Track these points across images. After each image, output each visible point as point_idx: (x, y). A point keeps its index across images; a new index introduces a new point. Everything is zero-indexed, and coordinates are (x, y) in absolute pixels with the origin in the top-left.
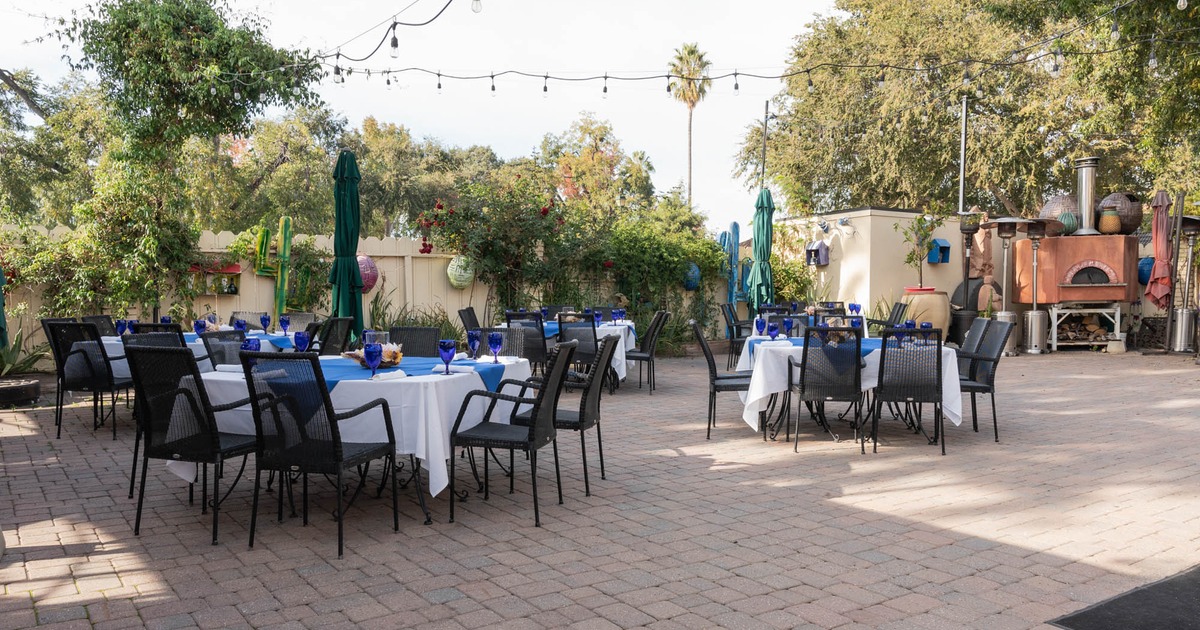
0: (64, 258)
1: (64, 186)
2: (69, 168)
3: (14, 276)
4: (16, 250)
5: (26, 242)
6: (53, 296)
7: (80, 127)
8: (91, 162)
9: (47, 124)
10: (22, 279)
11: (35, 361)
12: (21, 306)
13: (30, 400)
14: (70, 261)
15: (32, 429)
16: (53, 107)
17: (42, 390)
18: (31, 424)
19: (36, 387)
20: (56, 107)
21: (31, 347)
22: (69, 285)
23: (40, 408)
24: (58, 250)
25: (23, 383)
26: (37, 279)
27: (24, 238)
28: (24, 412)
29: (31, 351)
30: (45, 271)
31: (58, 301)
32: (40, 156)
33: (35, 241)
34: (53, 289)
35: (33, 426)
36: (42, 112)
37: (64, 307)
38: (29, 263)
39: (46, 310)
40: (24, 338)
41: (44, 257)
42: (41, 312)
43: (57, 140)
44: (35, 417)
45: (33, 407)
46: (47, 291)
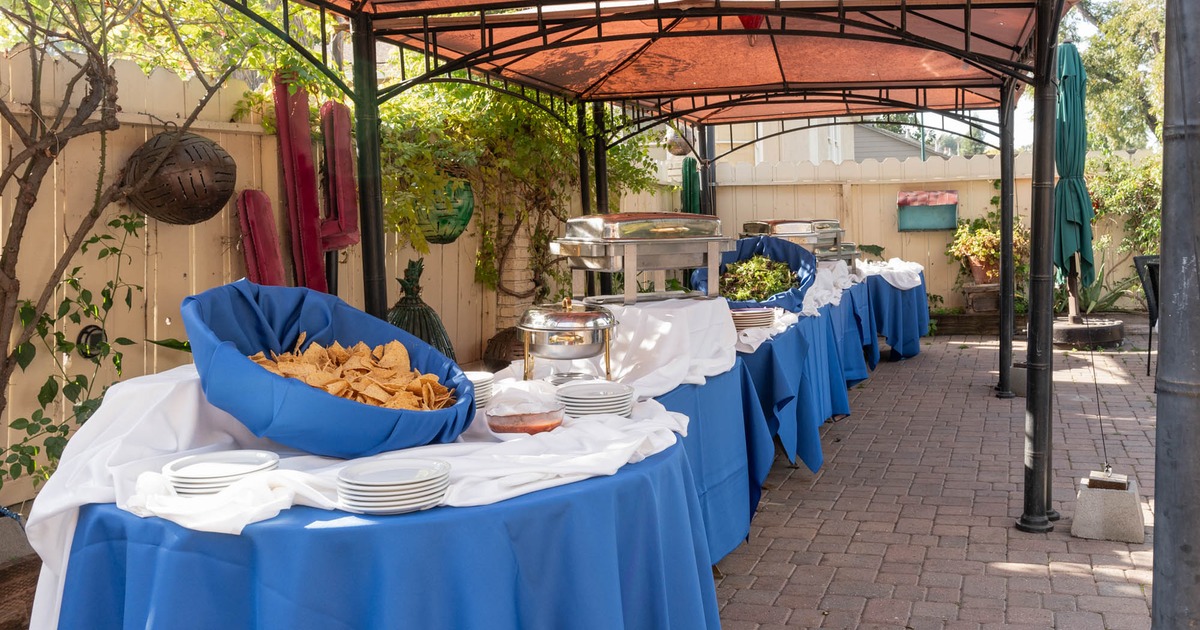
0: (1146, 185)
1: (1115, 96)
2: (1120, 76)
3: (1098, 207)
4: (1100, 178)
5: (1108, 170)
6: (1134, 228)
7: (1132, 31)
8: (1142, 67)
9: (1100, 32)
10: (1106, 210)
11: (1116, 299)
12: (1104, 239)
13: (1114, 342)
14: (1151, 187)
15: (1125, 378)
16: (1106, 14)
17: (1125, 331)
18: (1120, 372)
19: (1120, 328)
20: (1108, 12)
21: (1111, 283)
22: (1151, 215)
23: (1126, 352)
24: (1140, 176)
25: (1107, 323)
26: (1120, 210)
27: (1107, 165)
28: (1112, 356)
29: (1112, 287)
30: (1127, 201)
31: (1139, 234)
32: (1093, 67)
33: (1117, 168)
34: (1135, 220)
35: (1124, 374)
36: (1095, 20)
37: (1146, 240)
38: (1113, 192)
39: (1128, 243)
40: (1106, 273)
41: (1126, 186)
42: (1124, 244)
43: (1109, 47)
44: (1123, 363)
45: (1120, 350)
46: (1128, 222)
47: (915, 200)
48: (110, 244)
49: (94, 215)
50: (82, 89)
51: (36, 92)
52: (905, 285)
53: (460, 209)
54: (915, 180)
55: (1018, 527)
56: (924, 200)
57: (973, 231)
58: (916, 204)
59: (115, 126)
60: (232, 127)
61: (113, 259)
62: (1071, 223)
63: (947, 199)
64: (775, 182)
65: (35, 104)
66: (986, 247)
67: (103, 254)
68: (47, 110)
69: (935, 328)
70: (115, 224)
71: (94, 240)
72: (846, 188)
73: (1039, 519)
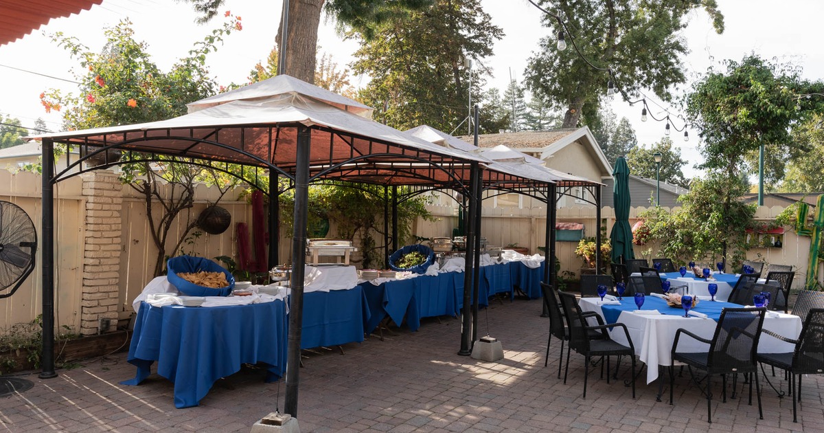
3: (648, 234)
12: (650, 250)
22: (672, 240)
30: (662, 231)
39: (661, 253)
42: (658, 254)
47: (563, 227)
48: (192, 240)
49: (187, 232)
50: (186, 194)
51: (172, 197)
52: (533, 266)
53: (322, 229)
54: (564, 217)
55: (459, 354)
56: (567, 227)
57: (586, 243)
58: (564, 229)
59: (192, 206)
60: (236, 202)
61: (192, 244)
62: (619, 242)
63: (578, 227)
64: (502, 216)
65: (172, 200)
66: (590, 251)
67: (189, 243)
68: (175, 201)
69: (565, 287)
70: (193, 234)
71: (188, 239)
72: (533, 220)
73: (465, 351)
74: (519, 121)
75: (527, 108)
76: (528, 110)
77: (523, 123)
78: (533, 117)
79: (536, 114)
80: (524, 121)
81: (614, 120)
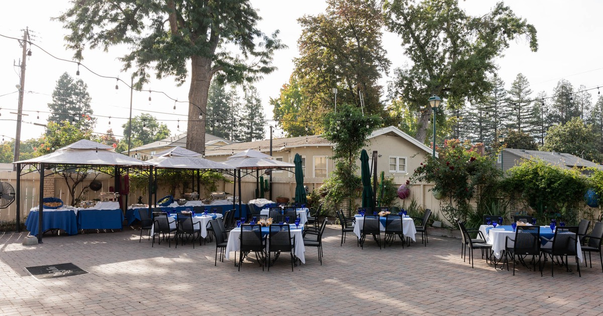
49: (83, 190)
74: (502, 104)
75: (508, 94)
76: (508, 96)
77: (506, 106)
78: (513, 101)
79: (515, 98)
80: (506, 104)
81: (588, 99)
